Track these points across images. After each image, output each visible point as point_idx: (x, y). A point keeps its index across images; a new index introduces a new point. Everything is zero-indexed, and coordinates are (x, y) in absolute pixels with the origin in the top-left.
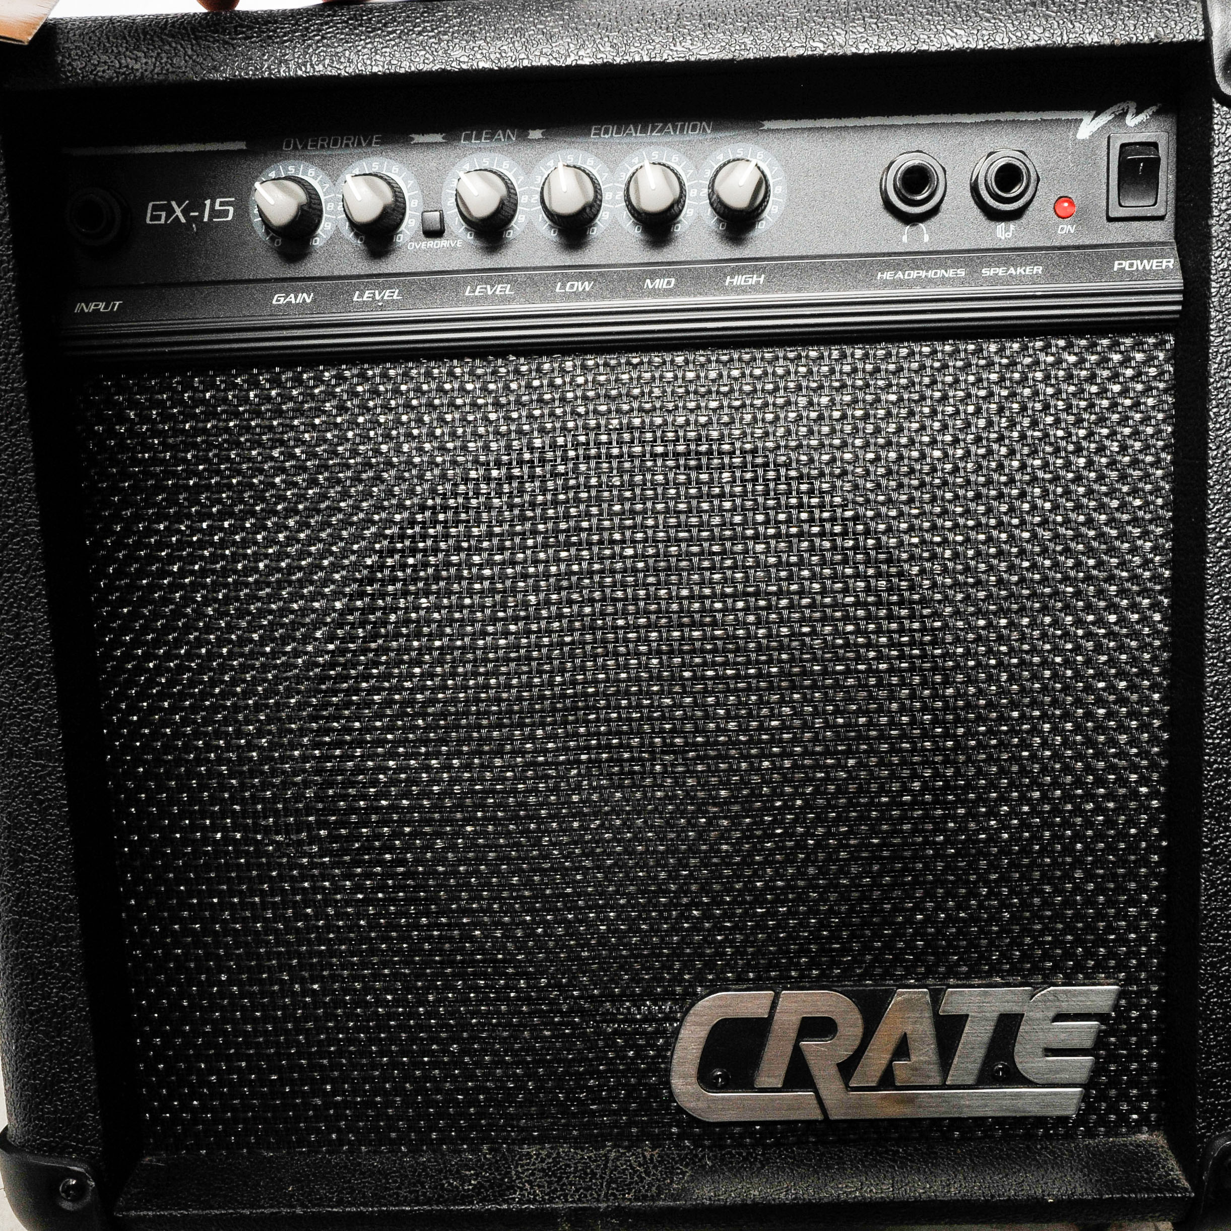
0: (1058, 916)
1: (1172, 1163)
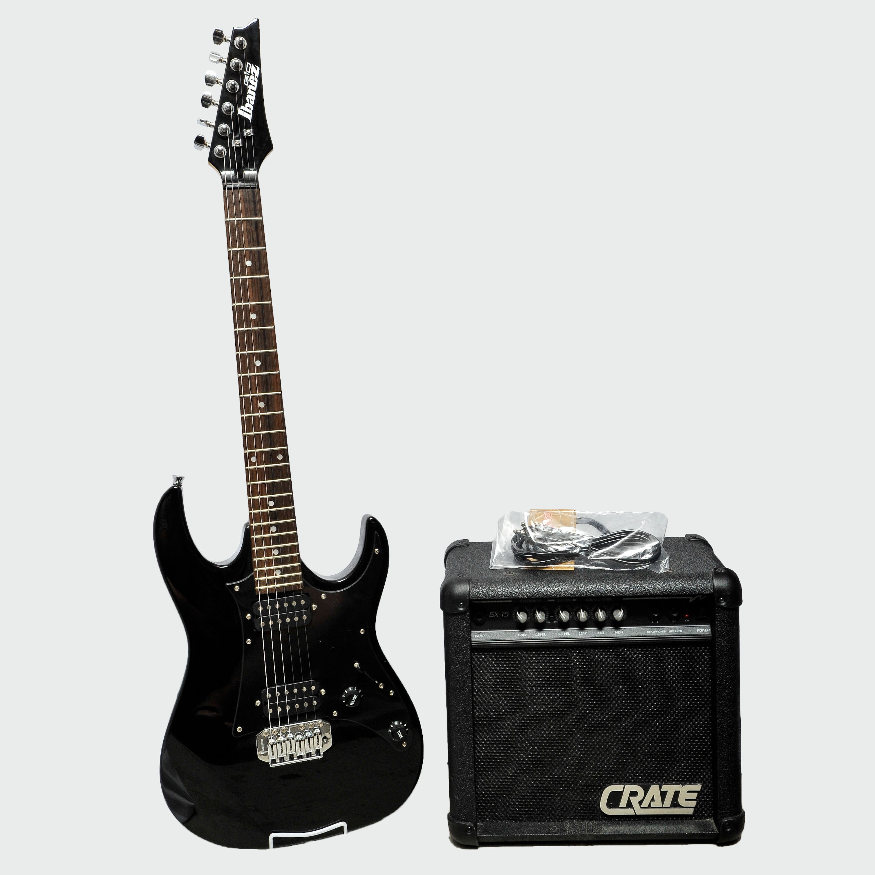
0: (687, 768)
1: (714, 826)
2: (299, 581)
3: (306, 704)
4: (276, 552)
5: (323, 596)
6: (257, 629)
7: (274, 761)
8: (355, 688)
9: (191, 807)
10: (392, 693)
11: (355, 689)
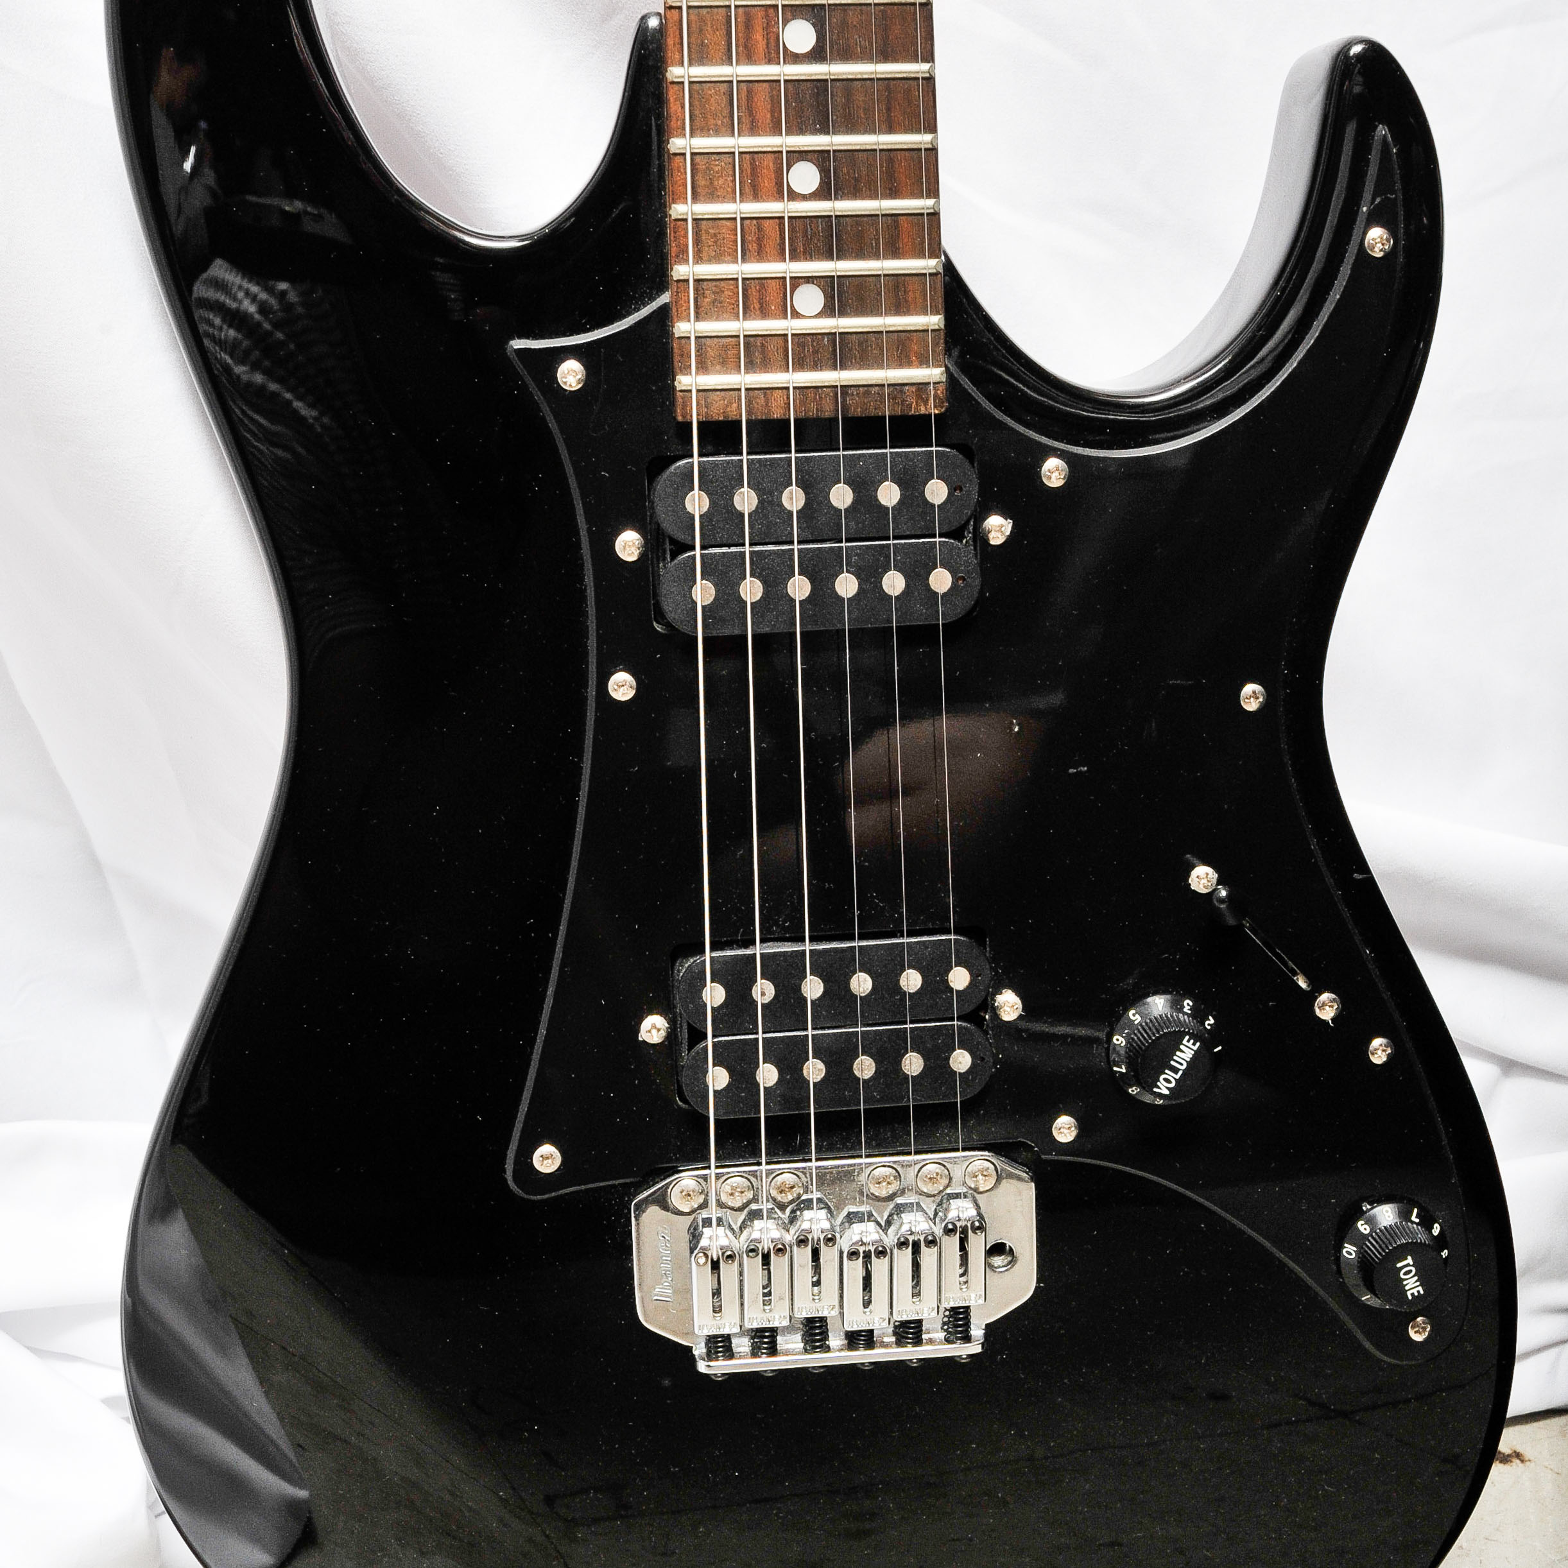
2: (923, 361)
3: (913, 1064)
4: (805, 177)
5: (1054, 472)
6: (671, 616)
7: (720, 1345)
8: (1188, 1004)
9: (293, 1508)
10: (1379, 1051)
11: (1187, 1009)
